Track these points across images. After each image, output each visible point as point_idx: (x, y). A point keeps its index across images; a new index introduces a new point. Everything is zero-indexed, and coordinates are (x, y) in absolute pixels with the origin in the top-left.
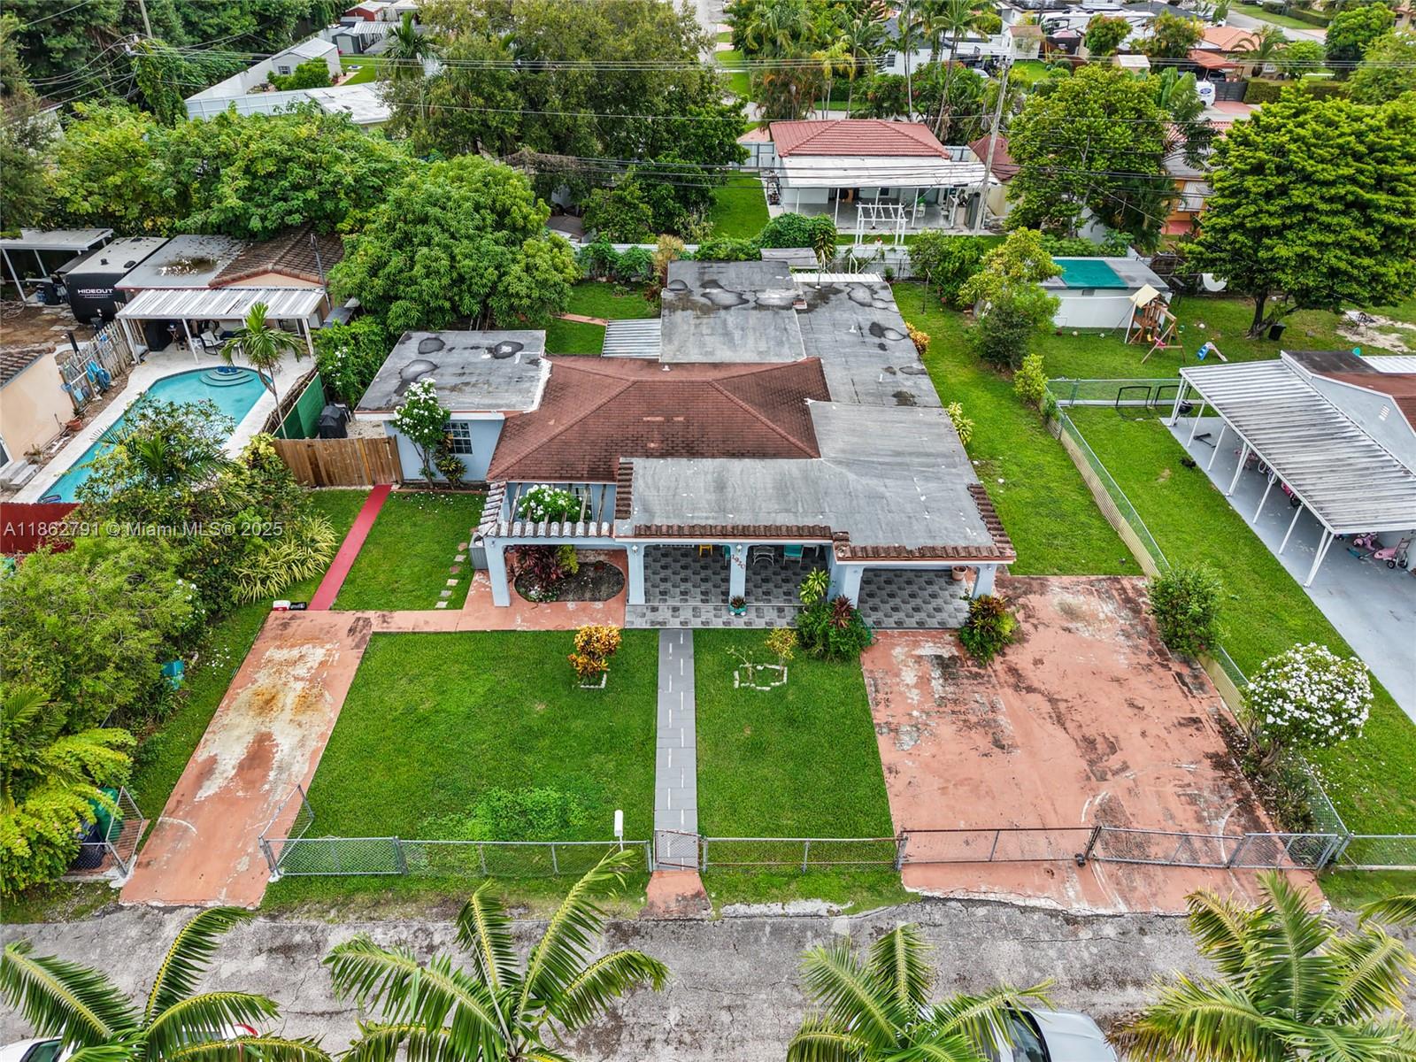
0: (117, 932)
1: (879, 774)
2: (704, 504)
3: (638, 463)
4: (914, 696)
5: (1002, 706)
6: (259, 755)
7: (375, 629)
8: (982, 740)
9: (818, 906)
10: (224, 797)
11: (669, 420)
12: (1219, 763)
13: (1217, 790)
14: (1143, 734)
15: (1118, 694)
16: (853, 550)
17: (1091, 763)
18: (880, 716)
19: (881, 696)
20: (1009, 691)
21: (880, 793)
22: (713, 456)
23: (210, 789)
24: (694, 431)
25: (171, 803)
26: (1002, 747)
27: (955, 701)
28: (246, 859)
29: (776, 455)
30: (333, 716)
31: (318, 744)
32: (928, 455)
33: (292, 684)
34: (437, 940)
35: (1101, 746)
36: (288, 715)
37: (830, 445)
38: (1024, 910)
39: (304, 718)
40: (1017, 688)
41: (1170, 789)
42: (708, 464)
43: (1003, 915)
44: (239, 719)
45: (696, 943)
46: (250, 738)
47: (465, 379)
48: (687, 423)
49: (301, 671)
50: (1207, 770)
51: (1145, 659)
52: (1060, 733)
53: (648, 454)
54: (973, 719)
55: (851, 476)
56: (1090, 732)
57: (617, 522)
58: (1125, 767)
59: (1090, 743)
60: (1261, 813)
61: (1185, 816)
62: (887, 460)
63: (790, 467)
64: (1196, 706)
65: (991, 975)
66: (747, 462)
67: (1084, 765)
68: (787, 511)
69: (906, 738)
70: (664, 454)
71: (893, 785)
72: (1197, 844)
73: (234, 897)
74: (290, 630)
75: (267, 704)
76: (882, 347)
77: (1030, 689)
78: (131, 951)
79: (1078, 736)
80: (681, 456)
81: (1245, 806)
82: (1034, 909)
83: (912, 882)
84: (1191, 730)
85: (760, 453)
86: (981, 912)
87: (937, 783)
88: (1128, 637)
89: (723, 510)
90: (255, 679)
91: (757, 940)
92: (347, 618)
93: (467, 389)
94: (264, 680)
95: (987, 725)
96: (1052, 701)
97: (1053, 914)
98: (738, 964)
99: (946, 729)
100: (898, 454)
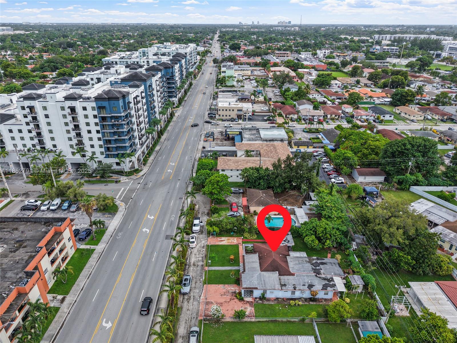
3: (257, 254)
4: (229, 289)
6: (222, 241)
7: (239, 244)
8: (222, 294)
9: (204, 278)
15: (230, 309)
18: (226, 285)
19: (229, 286)
23: (219, 239)
27: (228, 292)
30: (227, 244)
31: (223, 244)
33: (231, 241)
42: (258, 261)
44: (226, 239)
45: (201, 270)
46: (224, 240)
49: (233, 241)
54: (225, 293)
55: (257, 275)
56: (223, 304)
66: (259, 264)
68: (248, 268)
69: (223, 287)
70: (259, 257)
74: (239, 239)
76: (304, 285)
77: (230, 300)
87: (217, 289)
89: (248, 262)
90: (232, 238)
91: (200, 274)
92: (241, 242)
99: (224, 291)
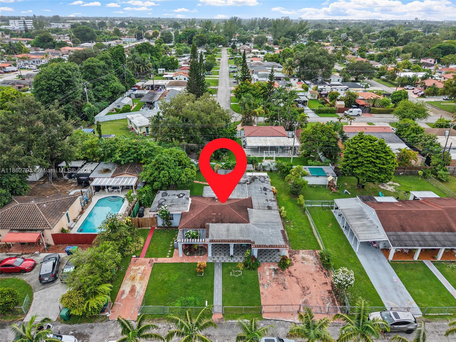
0: (110, 325)
1: (260, 294)
2: (224, 234)
3: (211, 224)
4: (268, 277)
5: (286, 280)
6: (133, 290)
7: (154, 262)
8: (281, 287)
10: (127, 298)
11: (217, 214)
12: (330, 292)
13: (328, 298)
14: (315, 286)
15: (311, 277)
16: (255, 246)
17: (303, 292)
18: (261, 282)
19: (261, 278)
20: (288, 276)
21: (259, 298)
22: (227, 223)
23: (124, 297)
24: (223, 217)
25: (117, 299)
26: (285, 289)
27: (277, 279)
28: (133, 311)
29: (240, 223)
30: (147, 281)
31: (145, 287)
32: (273, 222)
33: (138, 274)
34: (171, 327)
35: (306, 288)
36: (138, 281)
37: (252, 220)
38: (286, 322)
39: (141, 282)
40: (290, 276)
41: (319, 298)
43: (282, 322)
44: (128, 282)
45: (221, 328)
46: (131, 286)
47: (173, 203)
48: (221, 215)
49: (139, 271)
50: (327, 294)
51: (318, 269)
52: (297, 285)
53: (213, 222)
54: (280, 283)
55: (256, 228)
56: (304, 285)
57: (206, 239)
58: (310, 293)
59: (304, 288)
60: (336, 303)
61: (321, 303)
62: (264, 224)
63: (243, 225)
64: (327, 280)
65: (278, 334)
66: (234, 224)
67: (302, 292)
68: (242, 236)
69: (266, 287)
70: (216, 222)
71: (262, 297)
72: (322, 309)
73: (132, 318)
74: (136, 262)
75: (133, 279)
76: (266, 194)
77: (293, 276)
78: (113, 328)
79: (301, 286)
80: (220, 223)
81: (333, 301)
82: (288, 322)
83: (264, 316)
84: (325, 285)
85: (237, 222)
86: (278, 322)
87: (271, 296)
88: (315, 264)
89: (228, 236)
90: (130, 274)
91: (233, 327)
92: (148, 260)
93: (173, 206)
94: (132, 273)
95: (283, 284)
96: (297, 279)
97: (291, 322)
98: (229, 331)
100: (267, 222)
